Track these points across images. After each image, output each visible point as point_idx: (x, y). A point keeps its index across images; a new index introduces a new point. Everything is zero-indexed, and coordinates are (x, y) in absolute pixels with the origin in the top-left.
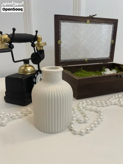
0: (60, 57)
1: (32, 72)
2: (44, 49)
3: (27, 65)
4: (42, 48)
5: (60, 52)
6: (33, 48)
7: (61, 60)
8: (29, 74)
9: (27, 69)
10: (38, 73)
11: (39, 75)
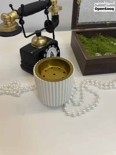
0: (78, 19)
1: (43, 46)
2: (58, 14)
3: (40, 38)
4: (57, 13)
5: (78, 14)
6: (46, 15)
7: (79, 22)
8: (41, 47)
9: (39, 42)
10: (49, 47)
11: (50, 49)
